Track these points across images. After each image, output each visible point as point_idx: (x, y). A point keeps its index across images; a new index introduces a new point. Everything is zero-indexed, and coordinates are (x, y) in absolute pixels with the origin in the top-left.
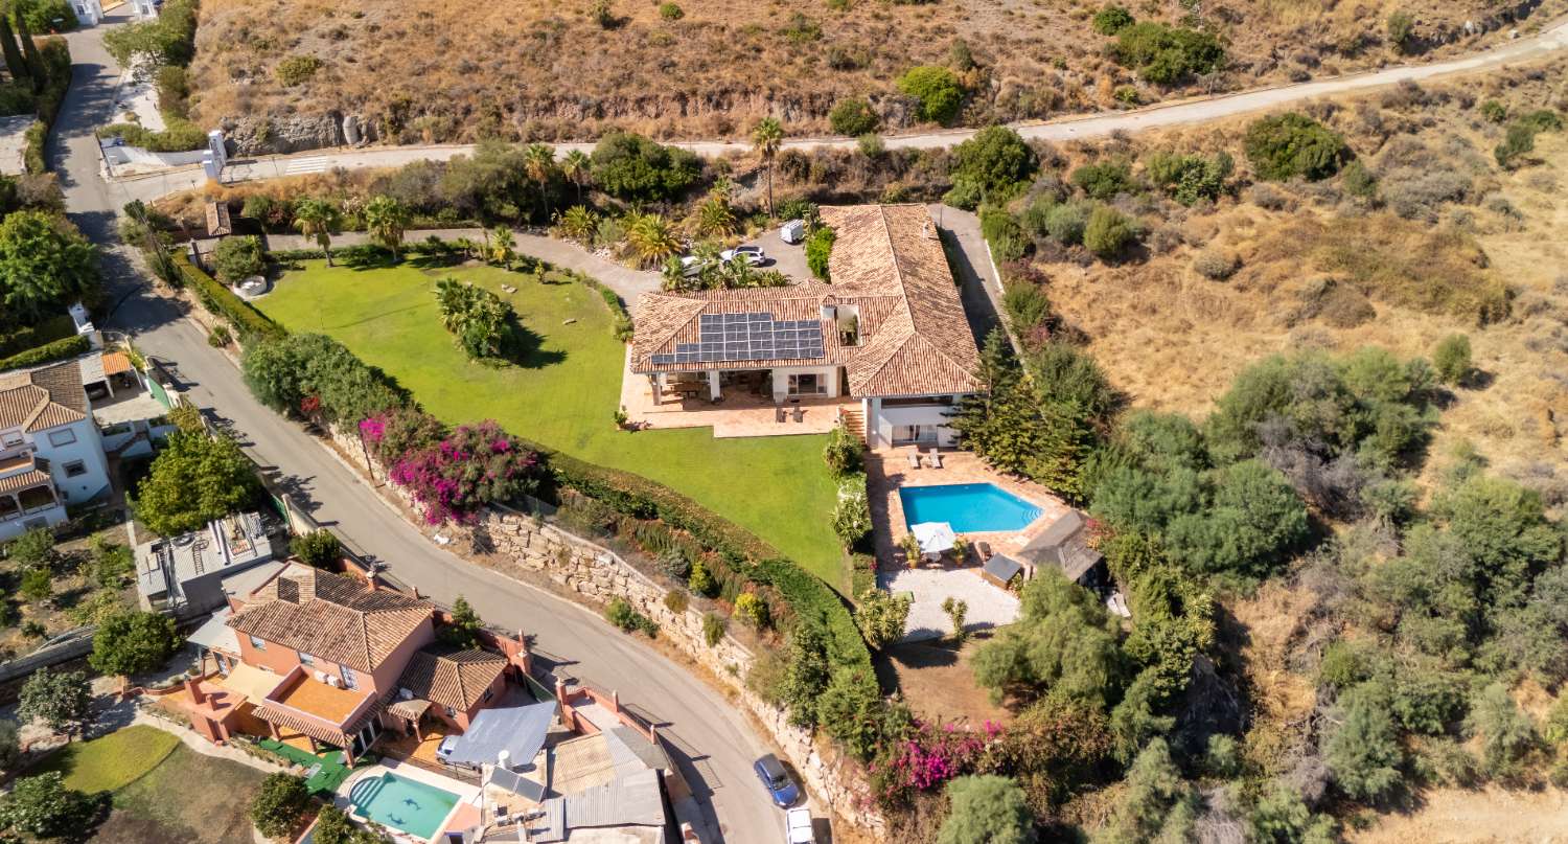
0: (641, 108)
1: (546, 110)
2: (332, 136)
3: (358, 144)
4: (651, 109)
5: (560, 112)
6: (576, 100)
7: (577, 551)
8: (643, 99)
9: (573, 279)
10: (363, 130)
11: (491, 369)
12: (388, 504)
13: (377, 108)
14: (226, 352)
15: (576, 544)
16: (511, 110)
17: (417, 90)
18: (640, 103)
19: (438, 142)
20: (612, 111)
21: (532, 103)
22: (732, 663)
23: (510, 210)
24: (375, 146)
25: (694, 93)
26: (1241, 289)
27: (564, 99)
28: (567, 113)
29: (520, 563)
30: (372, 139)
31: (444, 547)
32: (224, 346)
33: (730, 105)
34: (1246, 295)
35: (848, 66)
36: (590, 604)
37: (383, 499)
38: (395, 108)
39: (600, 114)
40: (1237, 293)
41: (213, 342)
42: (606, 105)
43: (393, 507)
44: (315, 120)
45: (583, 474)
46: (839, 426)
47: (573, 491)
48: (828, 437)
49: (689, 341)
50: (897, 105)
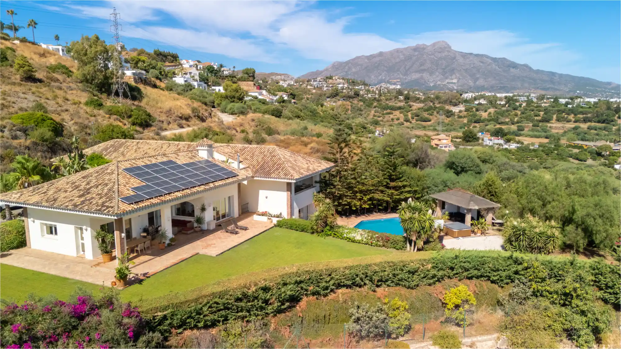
45: (196, 300)
46: (275, 221)
47: (188, 333)
48: (278, 228)
49: (136, 185)
50: (18, 132)
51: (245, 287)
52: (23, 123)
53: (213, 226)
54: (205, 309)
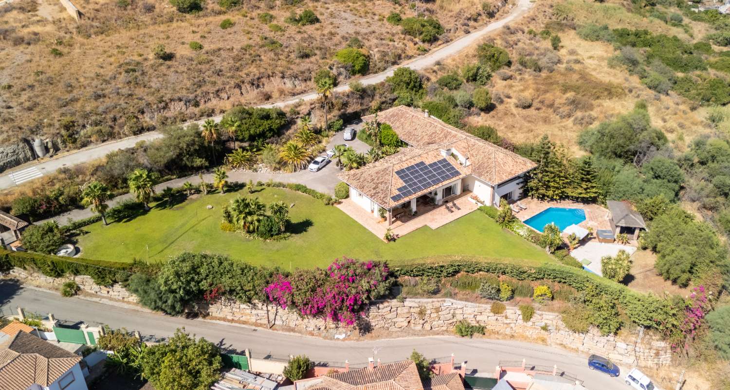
0: (218, 96)
1: (164, 108)
2: (29, 154)
3: (48, 155)
4: (224, 95)
5: (172, 107)
6: (180, 100)
7: (429, 306)
8: (218, 91)
9: (263, 187)
10: (50, 145)
11: (283, 241)
12: (288, 333)
13: (53, 130)
14: (81, 297)
15: (427, 303)
16: (143, 113)
17: (73, 114)
18: (217, 93)
19: (104, 141)
20: (203, 101)
21: (155, 107)
22: (543, 324)
23: (198, 162)
24: (60, 154)
25: (243, 82)
26: (538, 109)
27: (171, 100)
28: (176, 108)
29: (392, 329)
30: (57, 149)
31: (344, 340)
32: (76, 293)
33: (263, 85)
34: (541, 111)
35: (307, 56)
36: (442, 333)
37: (280, 332)
38: (67, 128)
39: (197, 105)
40: (537, 111)
41: (66, 294)
42: (198, 99)
43: (292, 333)
44: (14, 147)
45: (411, 265)
46: (480, 205)
47: (406, 277)
48: (479, 211)
49: (400, 186)
50: (341, 69)
51: (433, 263)
52: (345, 61)
53: (440, 203)
54: (414, 270)
